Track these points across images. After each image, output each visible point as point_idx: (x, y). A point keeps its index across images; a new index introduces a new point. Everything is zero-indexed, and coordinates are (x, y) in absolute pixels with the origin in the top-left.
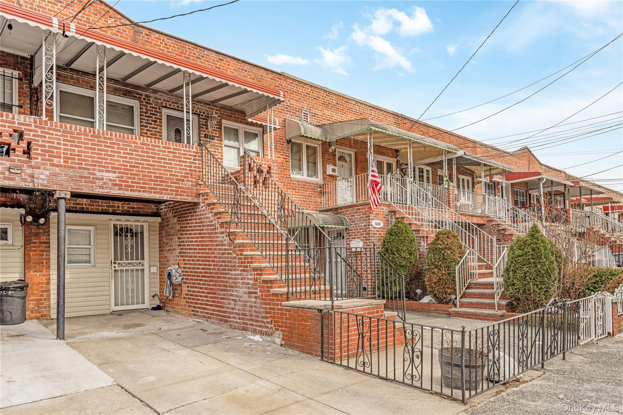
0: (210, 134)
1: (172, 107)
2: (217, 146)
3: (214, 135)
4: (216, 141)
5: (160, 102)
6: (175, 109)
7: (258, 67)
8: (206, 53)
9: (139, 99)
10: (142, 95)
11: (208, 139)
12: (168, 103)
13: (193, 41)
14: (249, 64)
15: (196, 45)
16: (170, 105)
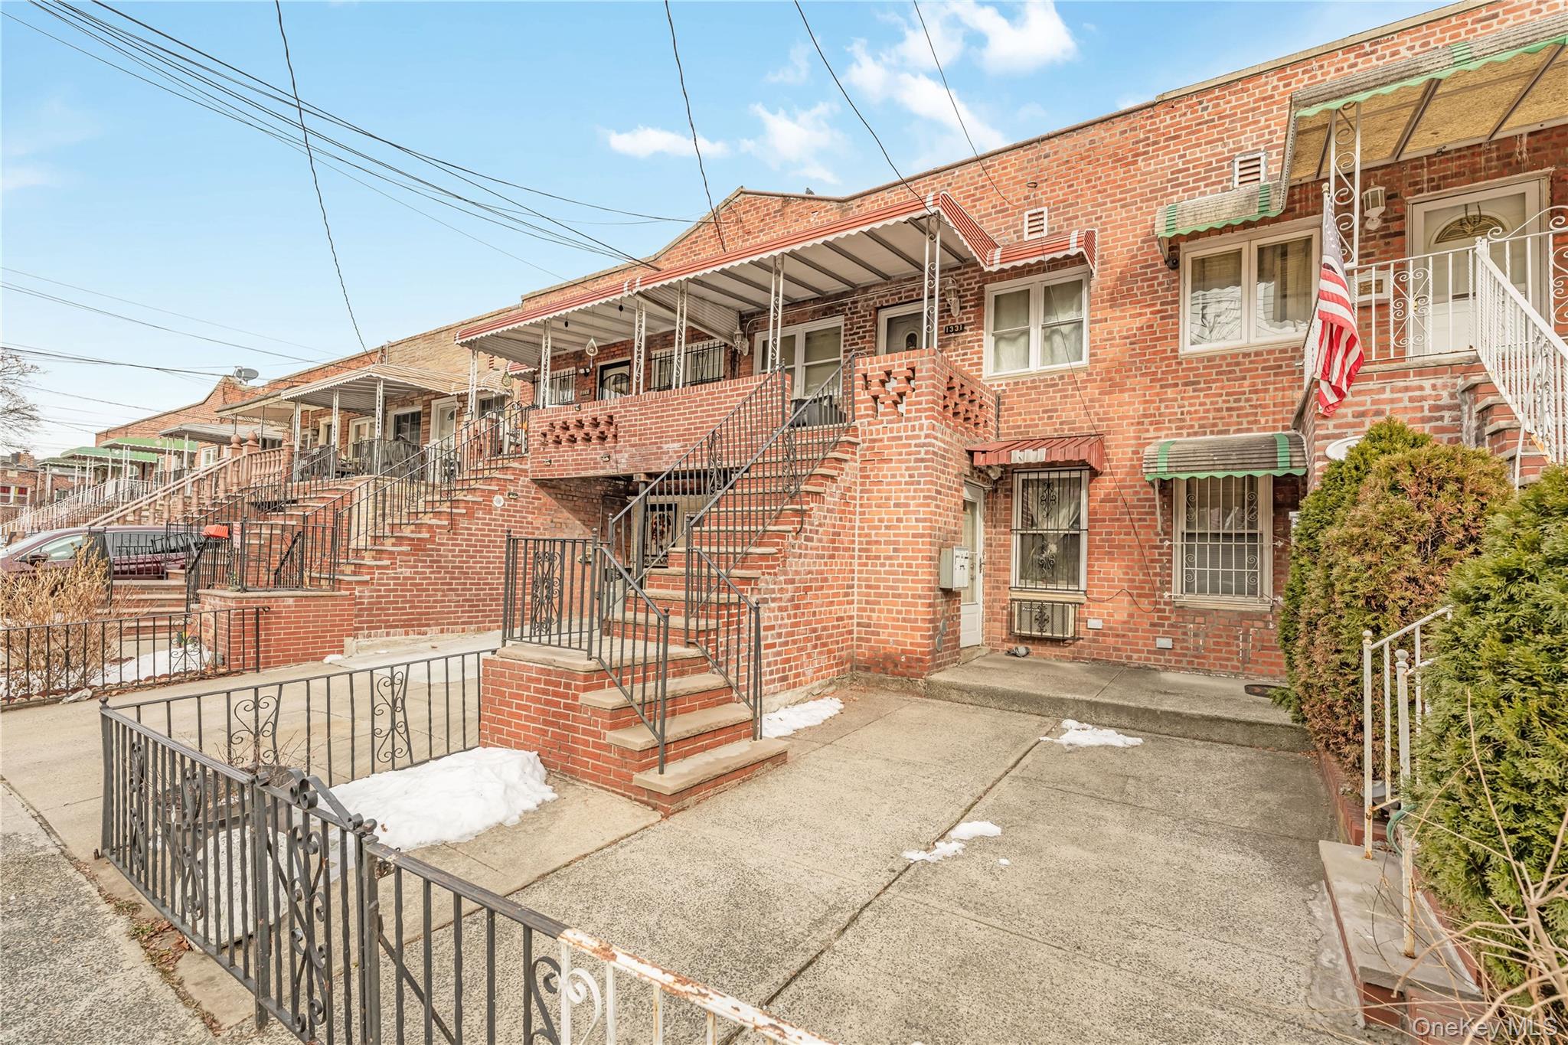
0: (957, 323)
1: (891, 303)
2: (969, 342)
3: (965, 322)
4: (968, 333)
5: (871, 303)
6: (897, 304)
7: (1081, 128)
8: (957, 173)
9: (842, 312)
10: (847, 304)
11: (953, 335)
12: (884, 300)
13: (931, 169)
14: (1055, 136)
15: (937, 172)
16: (887, 301)
